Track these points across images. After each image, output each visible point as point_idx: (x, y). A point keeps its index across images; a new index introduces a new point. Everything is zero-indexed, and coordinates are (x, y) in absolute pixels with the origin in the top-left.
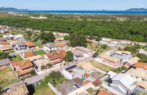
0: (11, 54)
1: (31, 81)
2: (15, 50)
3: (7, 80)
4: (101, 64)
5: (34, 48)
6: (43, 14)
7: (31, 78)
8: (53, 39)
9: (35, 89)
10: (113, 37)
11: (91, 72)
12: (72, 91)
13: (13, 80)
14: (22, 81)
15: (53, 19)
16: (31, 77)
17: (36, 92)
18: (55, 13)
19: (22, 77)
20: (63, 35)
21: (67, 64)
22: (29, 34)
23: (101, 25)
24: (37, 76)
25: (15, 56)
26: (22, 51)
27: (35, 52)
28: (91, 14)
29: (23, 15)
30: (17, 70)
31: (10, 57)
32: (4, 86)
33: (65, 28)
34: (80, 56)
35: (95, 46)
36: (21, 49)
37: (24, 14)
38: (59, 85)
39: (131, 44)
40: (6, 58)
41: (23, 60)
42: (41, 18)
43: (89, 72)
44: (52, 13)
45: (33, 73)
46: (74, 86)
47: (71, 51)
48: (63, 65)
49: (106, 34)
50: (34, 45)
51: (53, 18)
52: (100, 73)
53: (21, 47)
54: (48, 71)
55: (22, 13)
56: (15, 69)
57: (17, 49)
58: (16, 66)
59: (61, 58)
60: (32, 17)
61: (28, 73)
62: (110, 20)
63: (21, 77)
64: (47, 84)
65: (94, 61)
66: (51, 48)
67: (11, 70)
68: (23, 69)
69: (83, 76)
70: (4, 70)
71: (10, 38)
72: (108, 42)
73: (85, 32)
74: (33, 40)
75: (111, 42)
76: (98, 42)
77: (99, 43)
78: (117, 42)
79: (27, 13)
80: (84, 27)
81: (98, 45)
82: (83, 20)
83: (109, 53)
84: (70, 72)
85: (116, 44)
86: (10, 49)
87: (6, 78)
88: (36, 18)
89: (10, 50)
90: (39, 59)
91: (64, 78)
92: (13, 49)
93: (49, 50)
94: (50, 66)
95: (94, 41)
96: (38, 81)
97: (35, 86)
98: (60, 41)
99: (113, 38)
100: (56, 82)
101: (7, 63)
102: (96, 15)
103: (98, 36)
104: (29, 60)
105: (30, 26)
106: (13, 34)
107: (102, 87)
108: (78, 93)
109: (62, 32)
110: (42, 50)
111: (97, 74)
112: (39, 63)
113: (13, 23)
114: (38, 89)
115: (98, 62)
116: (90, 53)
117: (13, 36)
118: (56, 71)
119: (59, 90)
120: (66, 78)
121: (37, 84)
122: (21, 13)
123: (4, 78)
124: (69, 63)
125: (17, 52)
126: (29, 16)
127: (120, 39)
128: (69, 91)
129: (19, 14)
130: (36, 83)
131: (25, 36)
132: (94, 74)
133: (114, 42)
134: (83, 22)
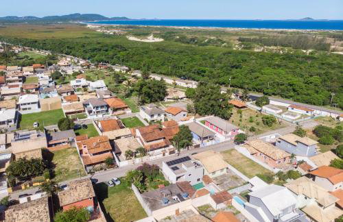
0: (78, 122)
1: (104, 176)
2: (87, 112)
3: (67, 170)
4: (246, 160)
5: (121, 112)
6: (157, 29)
7: (106, 172)
8: (162, 95)
9: (109, 192)
10: (299, 97)
11: (218, 174)
12: (169, 205)
13: (76, 171)
14: (89, 176)
15: (176, 43)
16: (105, 170)
17: (109, 198)
18: (182, 28)
19: (91, 168)
20: (185, 86)
21: (176, 151)
22: (119, 79)
23: (279, 66)
24: (117, 170)
25: (85, 126)
26: (100, 116)
27: (123, 120)
28: (270, 30)
29: (114, 33)
30: (84, 155)
31: (76, 128)
32: (61, 180)
33: (193, 70)
34: (207, 138)
35: (248, 118)
36: (97, 112)
37: (117, 28)
38: (151, 190)
39: (338, 118)
40: (69, 128)
41: (98, 135)
42: (150, 39)
43: (214, 173)
44: (176, 27)
45: (111, 163)
46: (175, 197)
47: (187, 127)
48: (167, 154)
49: (283, 90)
50: (124, 106)
51: (177, 41)
52: (236, 178)
53: (97, 107)
54: (139, 161)
55: (115, 25)
56: (81, 152)
57: (90, 112)
58: (83, 146)
59: (167, 138)
60: (132, 38)
61: (102, 162)
62: (310, 51)
63: (88, 168)
64: (131, 186)
65: (233, 153)
66: (152, 116)
67: (76, 152)
68: (94, 154)
69: (201, 181)
70: (65, 150)
71: (81, 87)
72: (281, 111)
73: (235, 81)
74: (123, 93)
75: (290, 109)
76: (259, 109)
77: (260, 111)
78: (304, 112)
79: (123, 27)
80: (237, 68)
81: (257, 116)
82: (244, 48)
83: (273, 137)
84: (174, 169)
85: (299, 116)
86: (78, 110)
87: (65, 166)
88: (139, 40)
89: (79, 112)
90: (126, 136)
91: (164, 179)
92: (84, 111)
93: (149, 118)
94: (143, 152)
95: (250, 105)
96: (115, 179)
97: (110, 186)
98: (176, 99)
99: (298, 100)
100: (148, 184)
101: (71, 139)
102: (281, 32)
103: (264, 93)
104: (106, 137)
105: (123, 62)
106: (88, 78)
107: (231, 207)
108: (180, 211)
109: (185, 78)
110: (135, 118)
111: (229, 180)
112: (123, 145)
113: (92, 54)
114: (113, 193)
115: (242, 154)
116: (230, 134)
117: (89, 82)
118: (151, 164)
119: (147, 200)
120: (167, 179)
121: (114, 183)
122: (112, 27)
123: (63, 165)
124: (182, 150)
125: (91, 118)
126: (126, 34)
127: (314, 104)
128: (164, 205)
129: (107, 28)
130: (111, 182)
131: (110, 83)
132: (225, 180)
133: (295, 111)
134: (241, 53)
